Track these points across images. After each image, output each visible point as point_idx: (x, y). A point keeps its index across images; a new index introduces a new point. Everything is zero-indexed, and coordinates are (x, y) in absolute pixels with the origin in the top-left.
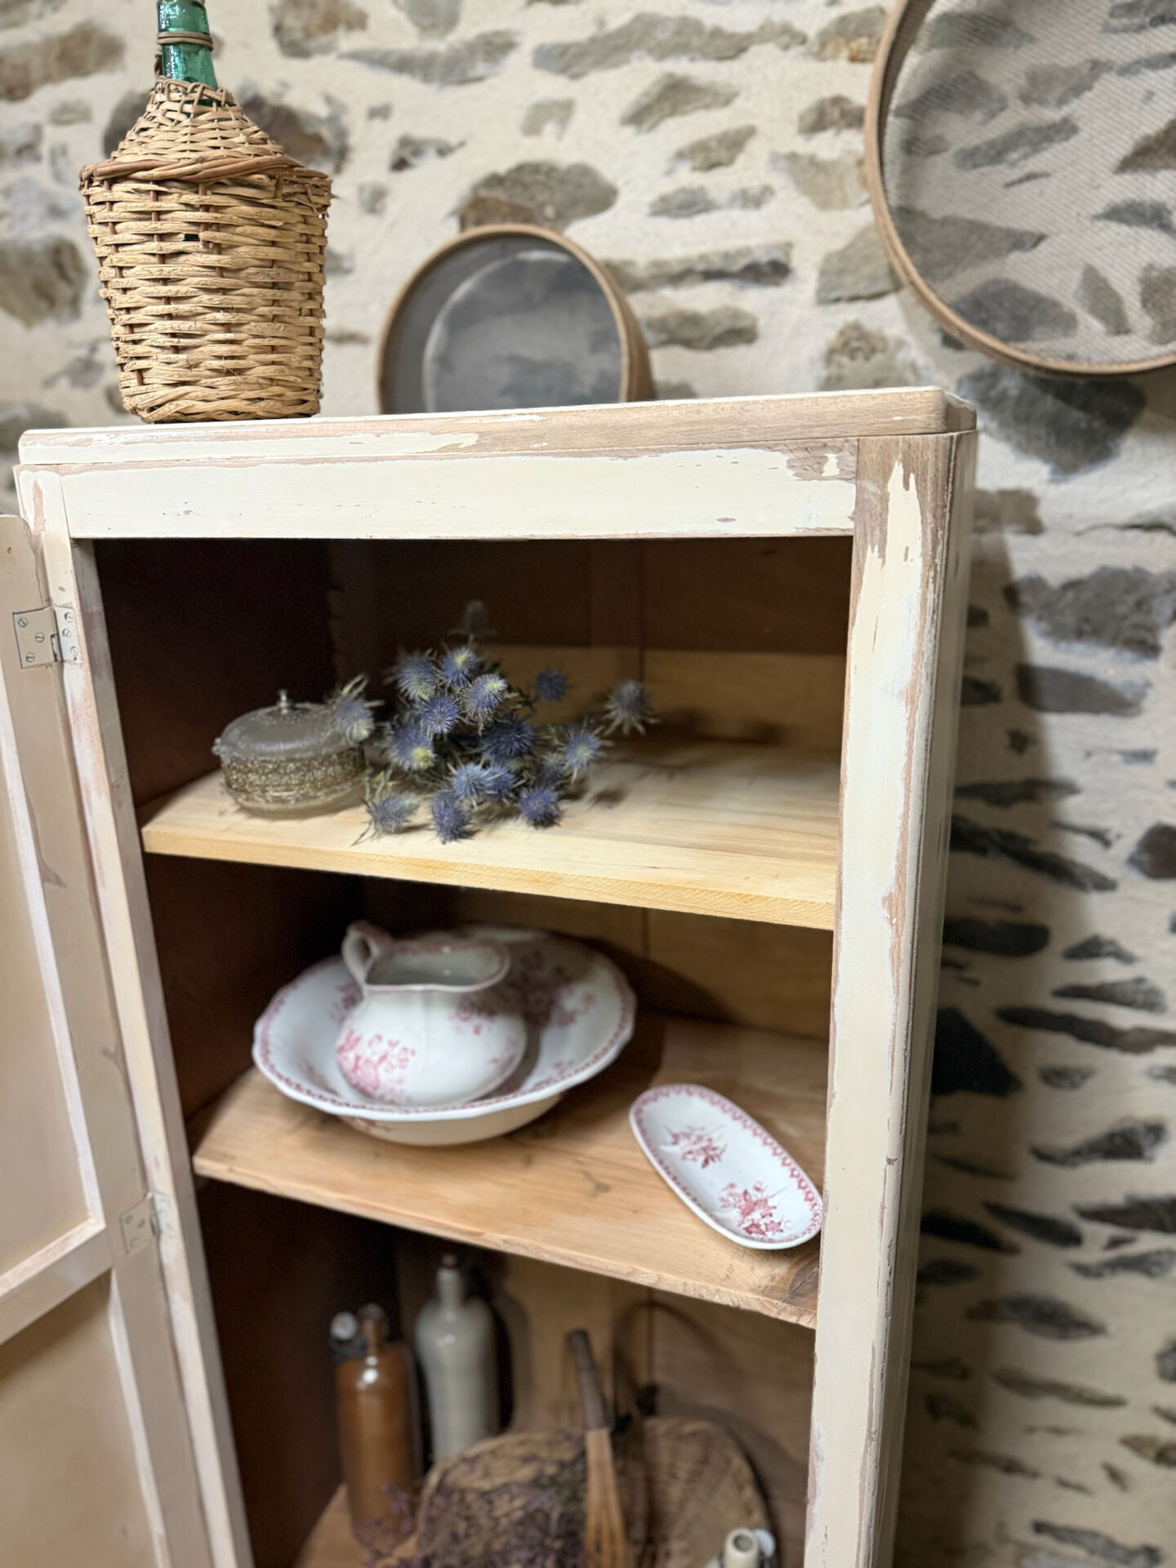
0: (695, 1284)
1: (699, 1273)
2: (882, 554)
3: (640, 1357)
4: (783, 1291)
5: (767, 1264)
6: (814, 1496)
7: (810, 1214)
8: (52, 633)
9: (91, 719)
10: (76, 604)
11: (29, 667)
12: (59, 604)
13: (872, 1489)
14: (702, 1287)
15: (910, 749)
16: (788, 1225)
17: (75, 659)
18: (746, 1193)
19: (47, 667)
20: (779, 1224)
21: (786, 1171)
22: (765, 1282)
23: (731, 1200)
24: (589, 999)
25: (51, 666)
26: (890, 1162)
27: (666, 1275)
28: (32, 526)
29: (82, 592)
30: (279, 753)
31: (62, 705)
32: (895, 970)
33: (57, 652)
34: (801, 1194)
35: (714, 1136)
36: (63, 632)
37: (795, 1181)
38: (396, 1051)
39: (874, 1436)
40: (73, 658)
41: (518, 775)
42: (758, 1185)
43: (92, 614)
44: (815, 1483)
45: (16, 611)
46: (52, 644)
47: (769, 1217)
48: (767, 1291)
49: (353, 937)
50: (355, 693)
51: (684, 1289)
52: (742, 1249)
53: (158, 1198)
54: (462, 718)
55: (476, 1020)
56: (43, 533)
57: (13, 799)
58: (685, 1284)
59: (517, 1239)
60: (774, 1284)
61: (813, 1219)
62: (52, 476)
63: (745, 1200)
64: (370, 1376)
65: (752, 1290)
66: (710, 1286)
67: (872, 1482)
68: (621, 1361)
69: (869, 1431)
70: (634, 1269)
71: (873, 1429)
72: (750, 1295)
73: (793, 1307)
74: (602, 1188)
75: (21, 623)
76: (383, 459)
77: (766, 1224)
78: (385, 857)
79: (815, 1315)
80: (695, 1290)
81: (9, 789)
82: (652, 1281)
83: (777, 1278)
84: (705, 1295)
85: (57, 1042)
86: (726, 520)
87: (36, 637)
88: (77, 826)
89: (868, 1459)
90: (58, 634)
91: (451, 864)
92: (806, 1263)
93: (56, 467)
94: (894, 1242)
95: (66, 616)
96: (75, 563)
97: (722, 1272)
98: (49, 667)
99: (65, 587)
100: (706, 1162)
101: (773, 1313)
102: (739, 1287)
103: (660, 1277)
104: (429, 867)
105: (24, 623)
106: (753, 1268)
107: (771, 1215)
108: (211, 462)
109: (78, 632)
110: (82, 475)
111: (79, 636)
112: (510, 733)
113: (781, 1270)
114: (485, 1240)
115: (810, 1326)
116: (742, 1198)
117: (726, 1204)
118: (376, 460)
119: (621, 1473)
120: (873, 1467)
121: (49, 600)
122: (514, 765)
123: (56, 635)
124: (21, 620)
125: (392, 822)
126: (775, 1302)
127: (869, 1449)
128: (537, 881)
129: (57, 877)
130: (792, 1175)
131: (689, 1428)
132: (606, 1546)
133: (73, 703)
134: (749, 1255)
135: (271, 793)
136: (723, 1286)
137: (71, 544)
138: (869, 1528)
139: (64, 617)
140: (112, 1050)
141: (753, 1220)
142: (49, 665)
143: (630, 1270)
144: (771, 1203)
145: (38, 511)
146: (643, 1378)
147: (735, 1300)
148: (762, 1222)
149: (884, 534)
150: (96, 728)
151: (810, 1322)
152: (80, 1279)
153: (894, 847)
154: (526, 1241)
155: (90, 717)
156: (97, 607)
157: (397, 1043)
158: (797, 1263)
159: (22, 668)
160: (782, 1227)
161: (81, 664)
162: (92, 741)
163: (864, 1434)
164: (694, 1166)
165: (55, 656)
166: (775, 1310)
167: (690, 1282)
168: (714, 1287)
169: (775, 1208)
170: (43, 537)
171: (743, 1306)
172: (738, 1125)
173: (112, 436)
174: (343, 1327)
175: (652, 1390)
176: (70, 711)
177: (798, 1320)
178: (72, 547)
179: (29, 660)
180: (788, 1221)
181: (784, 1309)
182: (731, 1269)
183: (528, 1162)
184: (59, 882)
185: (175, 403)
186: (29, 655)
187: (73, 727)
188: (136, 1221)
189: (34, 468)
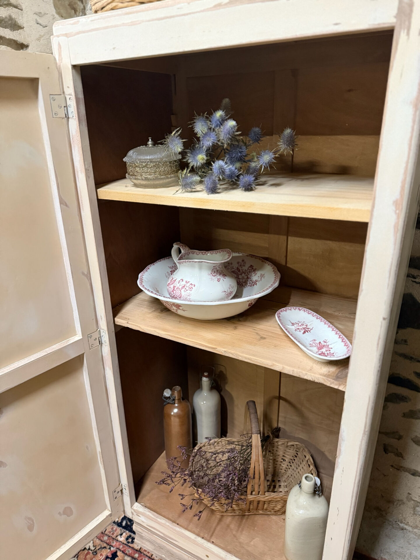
0: (297, 371)
1: (299, 367)
2: (408, 34)
3: (274, 417)
4: (333, 376)
5: (327, 367)
6: (339, 455)
7: (346, 350)
8: (64, 106)
9: (79, 141)
10: (73, 94)
11: (56, 118)
12: (67, 94)
13: (364, 454)
14: (300, 372)
15: (413, 130)
16: (336, 354)
17: (73, 117)
18: (320, 343)
19: (62, 119)
20: (333, 354)
21: (337, 336)
22: (326, 373)
23: (314, 345)
24: (262, 276)
25: (64, 118)
26: (384, 319)
27: (286, 367)
28: (58, 61)
29: (76, 88)
30: (147, 159)
31: (68, 135)
32: (396, 233)
33: (66, 113)
34: (343, 344)
35: (308, 324)
36: (69, 106)
37: (340, 340)
38: (188, 284)
39: (366, 433)
40: (72, 117)
41: (239, 170)
42: (325, 341)
43: (79, 98)
44: (340, 450)
45: (51, 94)
46: (65, 110)
47: (329, 351)
48: (328, 376)
49: (175, 247)
50: (177, 134)
51: (293, 373)
52: (317, 362)
53: (101, 331)
54: (218, 143)
55: (219, 277)
56: (61, 64)
57: (50, 170)
58: (293, 371)
59: (229, 351)
60: (329, 374)
61: (347, 352)
62: (64, 38)
63: (320, 345)
64: (176, 410)
65: (321, 375)
66: (303, 372)
67: (364, 451)
68: (266, 417)
70: (274, 364)
71: (366, 430)
72: (319, 376)
73: (337, 382)
74: (263, 338)
75: (53, 99)
76: (190, 14)
77: (327, 353)
78: (185, 198)
79: (346, 385)
80: (297, 373)
81: (49, 167)
82: (280, 369)
83: (331, 372)
84: (301, 375)
85: (66, 268)
86: (336, 24)
87: (59, 106)
88: (73, 184)
89: (363, 442)
90: (67, 106)
91: (210, 200)
92: (343, 368)
93: (66, 35)
94: (382, 354)
95: (70, 99)
96: (73, 76)
97: (309, 368)
98: (63, 119)
99: (69, 86)
100: (305, 332)
101: (328, 384)
102: (315, 373)
103: (283, 368)
104: (202, 202)
105: (54, 99)
106: (321, 368)
107: (330, 351)
108: (124, 24)
109: (74, 105)
110: (76, 36)
111: (74, 107)
112: (237, 149)
113: (333, 369)
114: (217, 351)
115: (343, 390)
116: (318, 344)
117: (311, 346)
118: (187, 14)
119: (264, 456)
120: (365, 445)
121: (64, 93)
122: (238, 165)
123: (66, 107)
124: (53, 98)
125: (188, 187)
126: (329, 379)
127: (364, 438)
128: (244, 206)
129: (66, 203)
130: (339, 337)
131: (290, 444)
132: (257, 476)
133: (72, 135)
134: (320, 363)
135: (144, 176)
136: (309, 372)
137: (72, 68)
138: (361, 469)
139: (69, 99)
140: (86, 273)
141: (322, 352)
142: (63, 118)
143: (272, 364)
144: (330, 347)
145: (60, 55)
146: (275, 425)
147: (313, 378)
148: (326, 353)
149: (410, 23)
150: (80, 145)
151: (343, 388)
152: (73, 355)
153: (401, 177)
154: (233, 352)
155: (78, 141)
156: (81, 96)
157: (189, 282)
158: (339, 368)
159: (53, 118)
160: (334, 355)
161: (75, 118)
162: (79, 151)
164: (300, 334)
165: (66, 115)
166: (329, 383)
167: (295, 370)
168: (305, 372)
169: (332, 348)
170: (61, 66)
171: (316, 381)
172: (319, 320)
173: (87, 18)
174: (167, 393)
175: (278, 430)
176: (71, 139)
177: (338, 387)
178: (72, 69)
179: (56, 115)
180: (336, 353)
181: (333, 383)
182: (312, 367)
183: (236, 328)
184: (66, 205)
185: (111, 4)
186: (56, 113)
187: (72, 144)
188: (93, 338)
189: (58, 36)
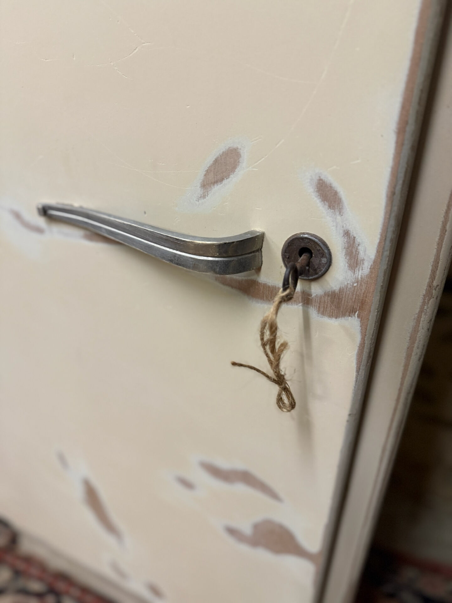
13: (419, 354)
39: (434, 291)
67: (421, 347)
69: (430, 286)
71: (435, 284)
89: (422, 319)
120: (426, 329)
127: (425, 307)
163: (423, 290)
